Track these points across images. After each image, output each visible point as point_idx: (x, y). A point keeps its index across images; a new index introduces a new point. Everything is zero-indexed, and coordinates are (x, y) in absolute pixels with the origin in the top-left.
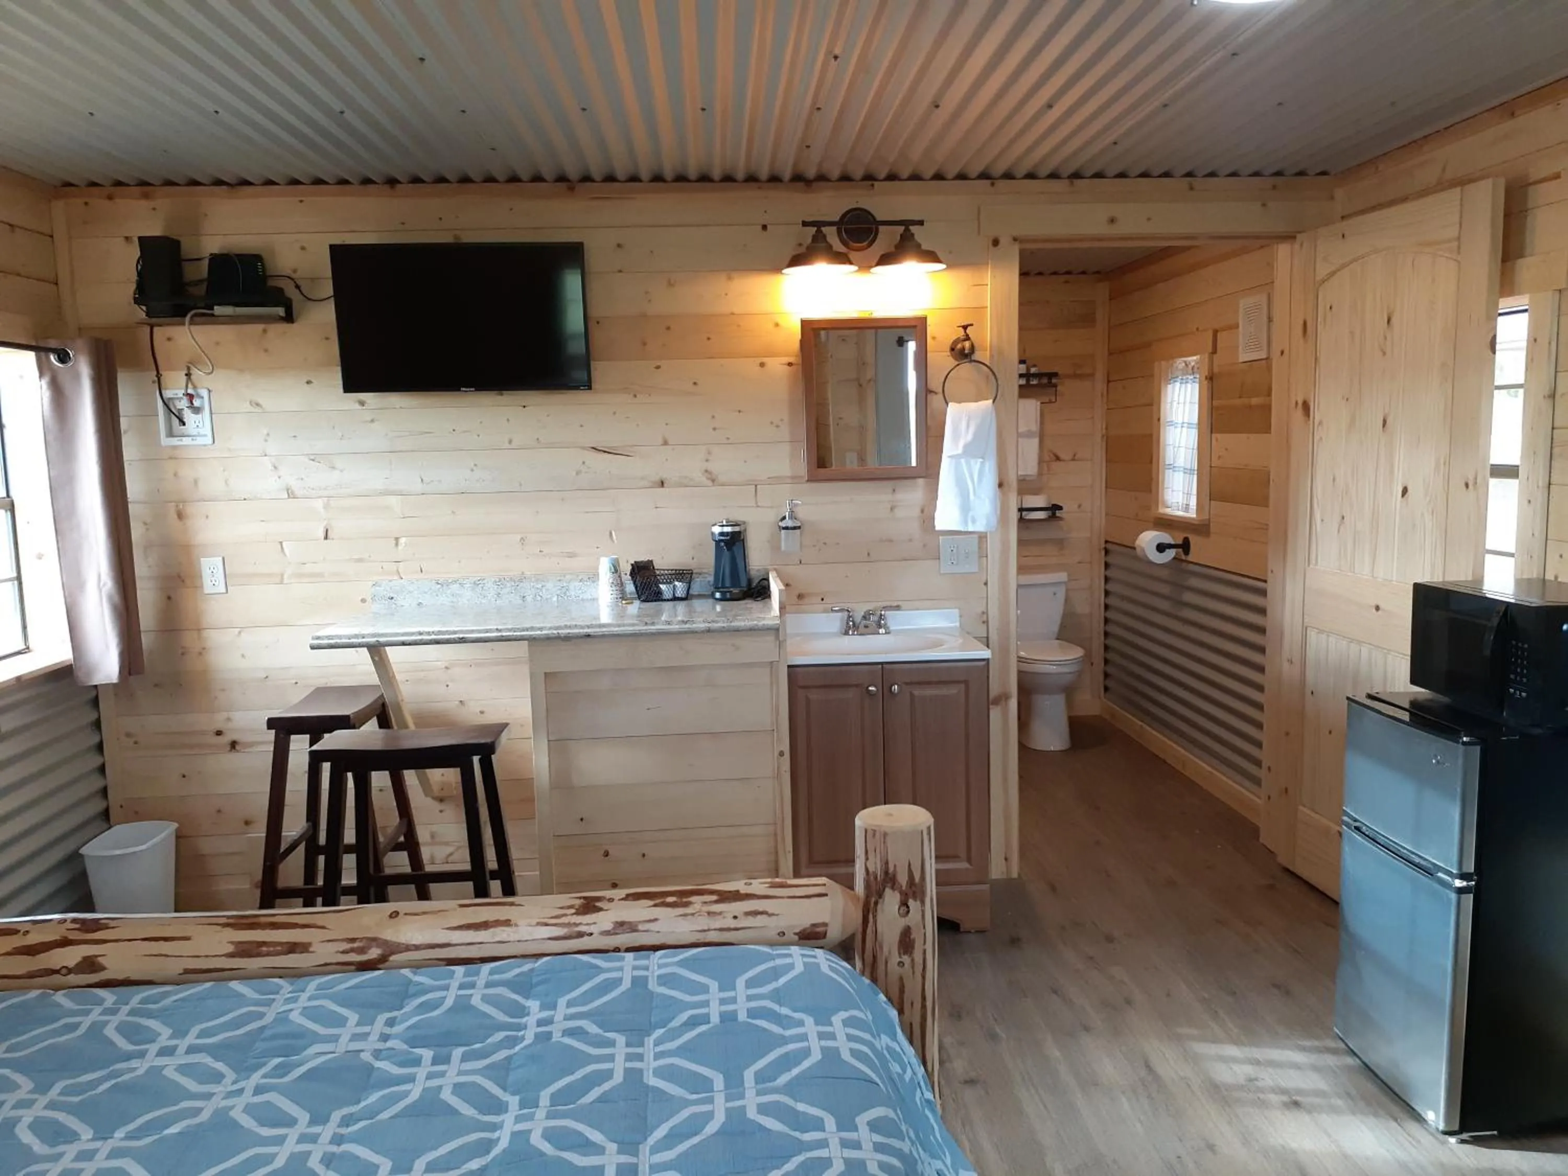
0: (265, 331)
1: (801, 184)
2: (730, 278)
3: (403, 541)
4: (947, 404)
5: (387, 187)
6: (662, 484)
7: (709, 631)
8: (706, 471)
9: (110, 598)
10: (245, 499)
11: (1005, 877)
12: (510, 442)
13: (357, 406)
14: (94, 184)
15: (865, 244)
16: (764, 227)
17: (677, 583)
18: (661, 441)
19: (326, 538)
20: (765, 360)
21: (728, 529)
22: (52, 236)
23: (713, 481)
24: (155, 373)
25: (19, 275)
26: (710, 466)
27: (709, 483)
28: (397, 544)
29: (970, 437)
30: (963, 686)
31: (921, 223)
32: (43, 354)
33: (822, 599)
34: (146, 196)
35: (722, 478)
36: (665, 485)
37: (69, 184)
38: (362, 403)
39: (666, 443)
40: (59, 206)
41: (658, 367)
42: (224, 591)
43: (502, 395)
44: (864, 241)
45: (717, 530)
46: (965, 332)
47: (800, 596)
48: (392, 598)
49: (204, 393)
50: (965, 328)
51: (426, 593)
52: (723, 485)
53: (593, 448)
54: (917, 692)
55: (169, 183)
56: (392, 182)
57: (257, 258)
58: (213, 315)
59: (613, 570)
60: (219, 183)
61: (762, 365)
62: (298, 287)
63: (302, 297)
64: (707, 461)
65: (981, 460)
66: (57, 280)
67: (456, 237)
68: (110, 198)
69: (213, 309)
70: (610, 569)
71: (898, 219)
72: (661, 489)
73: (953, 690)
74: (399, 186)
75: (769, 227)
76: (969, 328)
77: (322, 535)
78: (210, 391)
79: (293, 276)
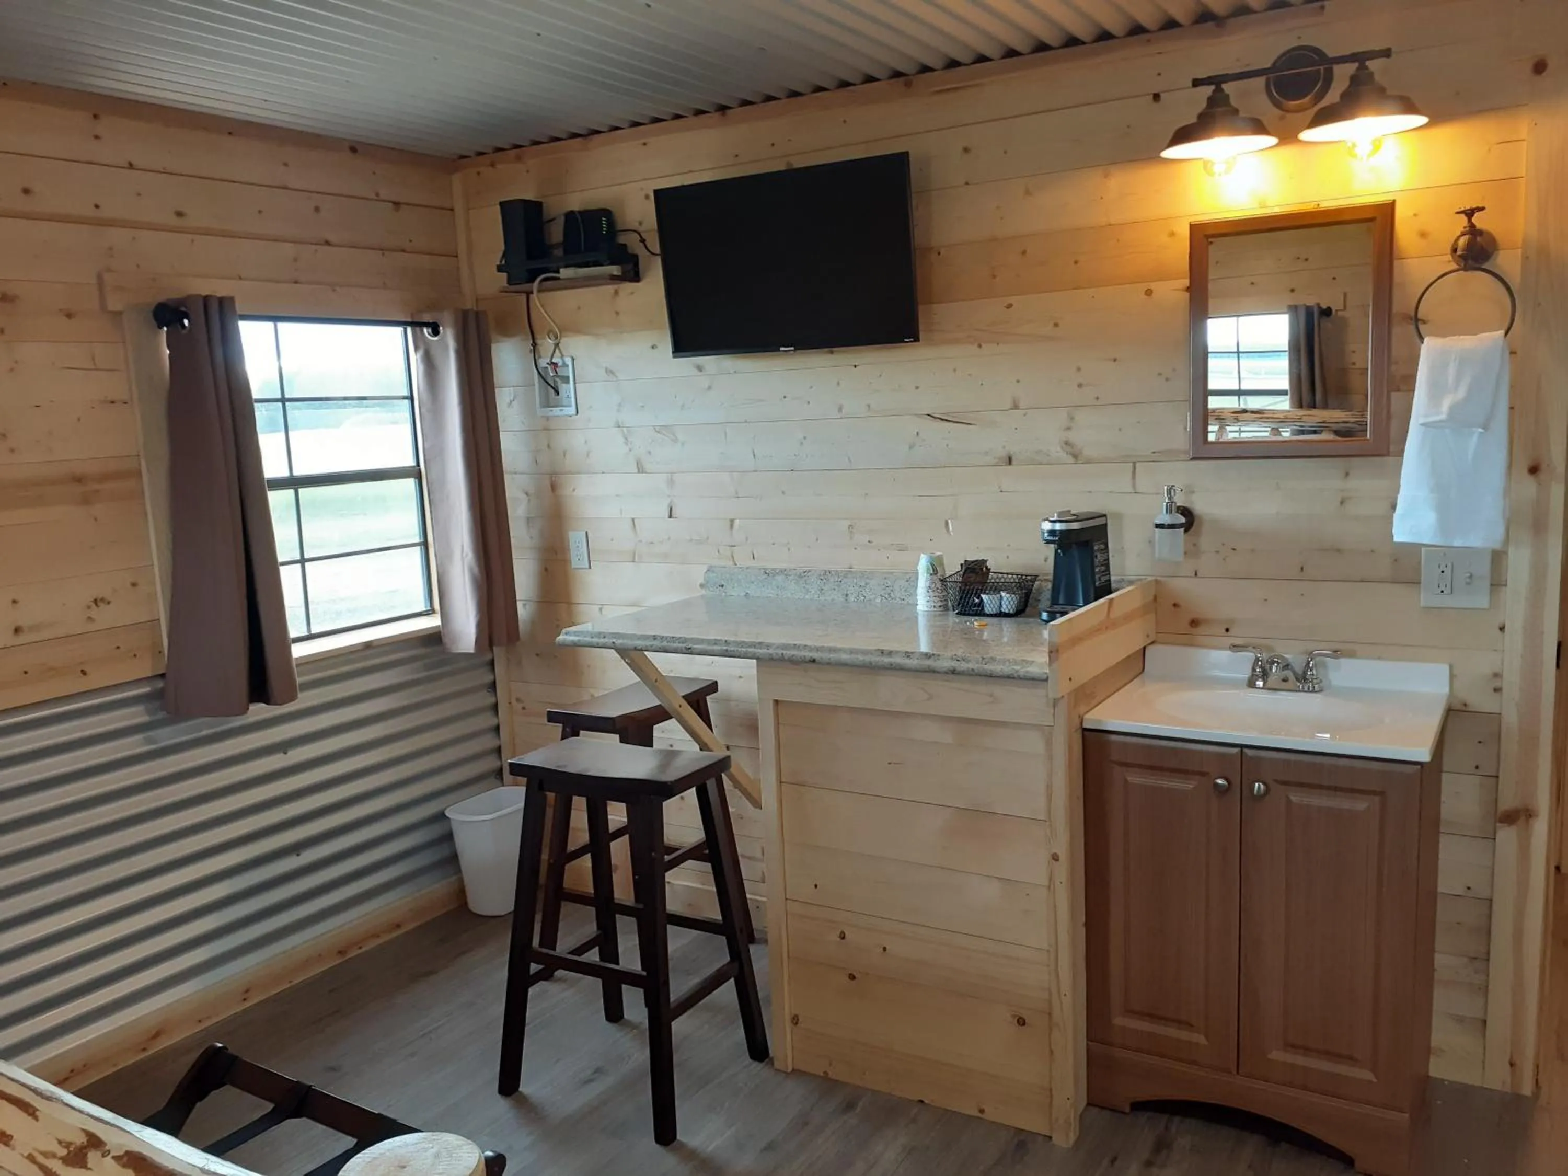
0: (616, 292)
1: (1210, 24)
2: (1106, 176)
3: (737, 522)
4: (1422, 339)
5: (717, 115)
6: (1010, 461)
7: (954, 672)
8: (1067, 443)
9: (471, 570)
10: (603, 473)
11: (1508, 1089)
12: (840, 410)
13: (696, 372)
14: (480, 154)
15: (1307, 99)
16: (1156, 97)
17: (1003, 594)
18: (1009, 405)
19: (670, 516)
20: (1153, 286)
21: (1058, 527)
22: (452, 210)
23: (1075, 456)
24: (531, 342)
25: (404, 251)
26: (1073, 436)
27: (1071, 460)
28: (732, 526)
29: (1461, 393)
30: (1377, 799)
31: (1386, 53)
32: (418, 329)
33: (1227, 630)
34: (519, 159)
35: (1088, 452)
36: (1014, 462)
37: (463, 157)
38: (700, 368)
39: (1016, 407)
40: (457, 179)
41: (1009, 306)
42: (587, 566)
43: (832, 353)
44: (1305, 96)
45: (1047, 526)
46: (1470, 220)
47: (1194, 623)
48: (722, 586)
49: (568, 361)
50: (1470, 213)
51: (753, 583)
52: (1089, 461)
53: (929, 415)
54: (1296, 797)
55: (537, 143)
56: (723, 109)
57: (606, 213)
58: (558, 279)
59: (932, 572)
60: (575, 136)
61: (1149, 292)
62: (643, 241)
63: (648, 253)
64: (1069, 428)
65: (1480, 430)
66: (457, 253)
67: (788, 163)
68: (493, 165)
69: (558, 272)
70: (928, 569)
71: (1348, 53)
72: (1009, 467)
73: (1360, 805)
74: (729, 112)
75: (1162, 95)
76: (1477, 214)
77: (667, 514)
78: (573, 359)
79: (641, 229)
